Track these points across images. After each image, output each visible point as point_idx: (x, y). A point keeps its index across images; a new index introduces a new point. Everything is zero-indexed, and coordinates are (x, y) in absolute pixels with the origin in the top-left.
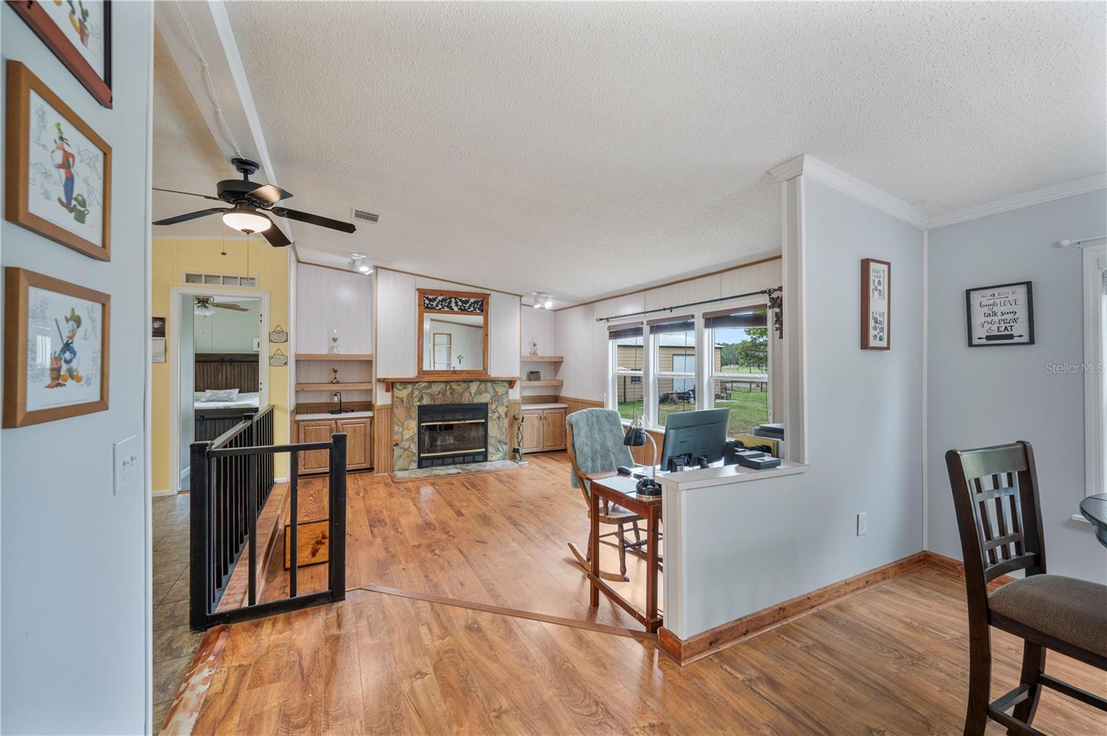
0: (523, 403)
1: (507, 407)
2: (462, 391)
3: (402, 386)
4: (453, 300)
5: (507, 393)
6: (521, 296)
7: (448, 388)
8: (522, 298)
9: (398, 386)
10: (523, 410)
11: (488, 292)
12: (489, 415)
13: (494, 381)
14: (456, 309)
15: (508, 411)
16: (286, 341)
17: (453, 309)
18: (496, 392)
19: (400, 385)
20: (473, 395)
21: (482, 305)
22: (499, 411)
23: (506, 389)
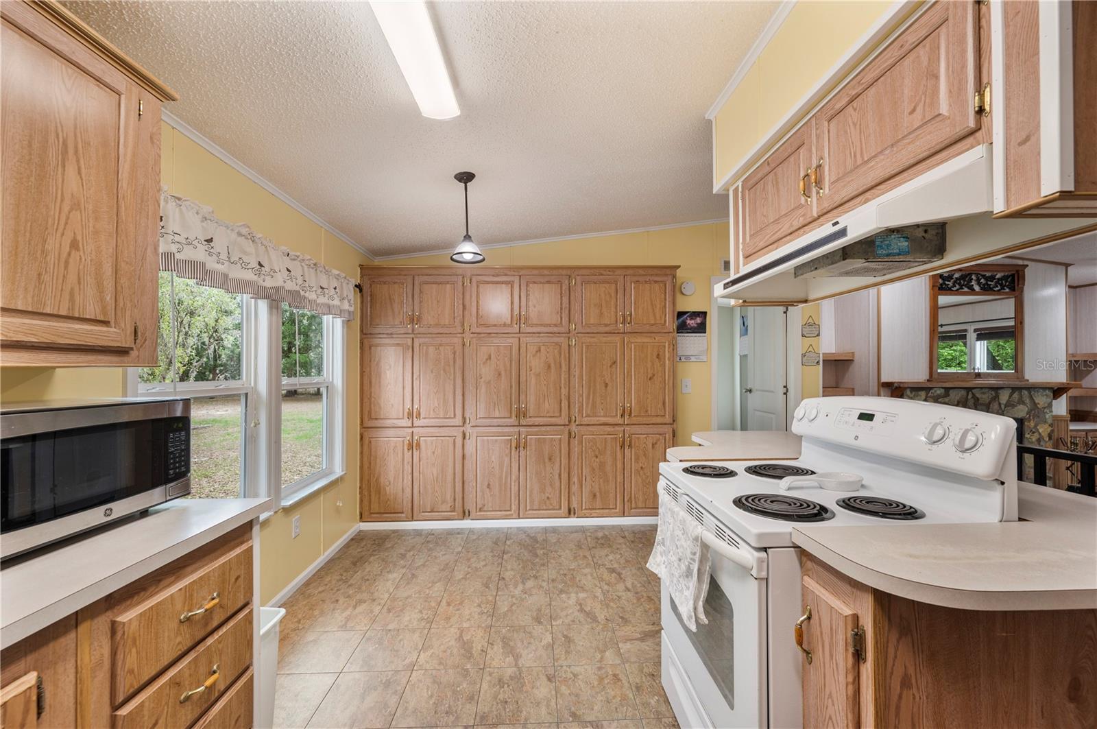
0: (1071, 421)
1: (1051, 425)
2: (987, 401)
3: (914, 393)
4: (973, 277)
5: (1050, 405)
6: (1067, 265)
7: (970, 396)
8: (1069, 268)
9: (908, 392)
10: (1072, 431)
11: (1026, 263)
12: (1027, 436)
13: (1033, 388)
14: (977, 288)
15: (1052, 431)
16: (818, 335)
17: (974, 290)
18: (1035, 404)
19: (911, 392)
20: (1003, 406)
21: (1013, 280)
22: (1040, 431)
23: (1049, 400)
